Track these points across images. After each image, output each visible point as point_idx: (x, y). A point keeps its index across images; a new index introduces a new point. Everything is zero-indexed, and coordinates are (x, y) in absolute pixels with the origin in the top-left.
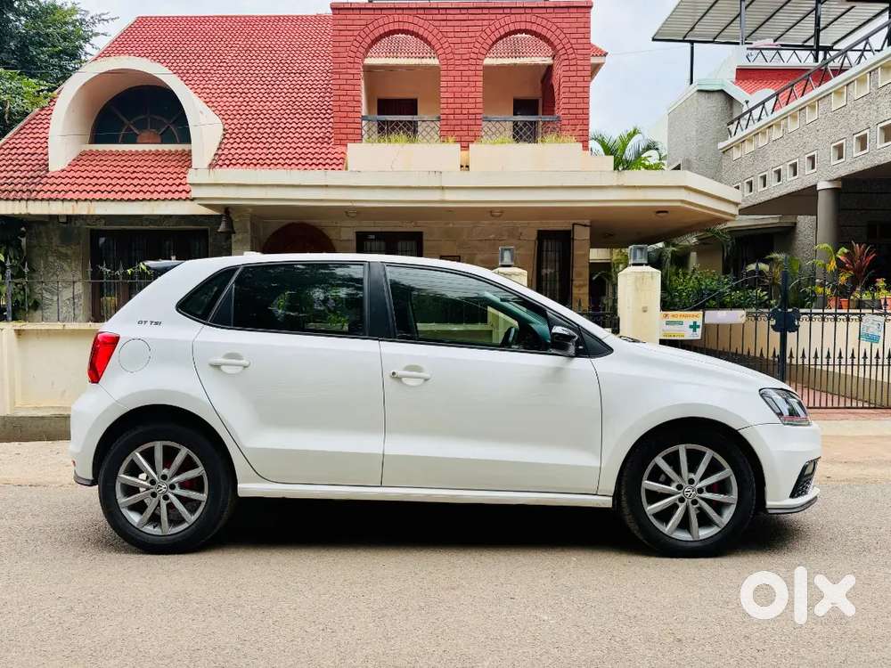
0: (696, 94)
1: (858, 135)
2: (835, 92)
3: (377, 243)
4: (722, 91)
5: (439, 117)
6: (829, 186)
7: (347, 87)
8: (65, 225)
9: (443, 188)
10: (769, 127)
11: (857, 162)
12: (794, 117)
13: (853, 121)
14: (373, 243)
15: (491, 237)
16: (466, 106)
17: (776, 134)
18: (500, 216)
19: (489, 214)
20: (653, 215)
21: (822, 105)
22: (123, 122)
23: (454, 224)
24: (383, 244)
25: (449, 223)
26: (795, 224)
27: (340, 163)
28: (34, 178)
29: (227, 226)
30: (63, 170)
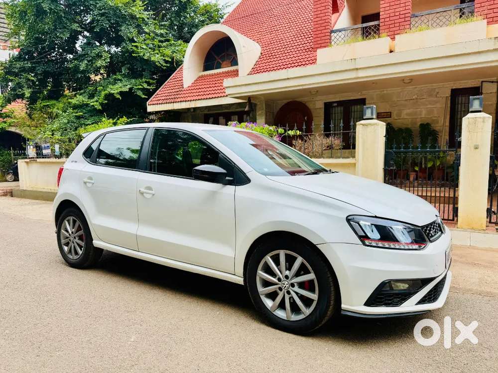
3: (339, 108)
7: (321, 15)
8: (193, 113)
9: (357, 69)
15: (414, 97)
16: (398, 10)
18: (410, 82)
19: (402, 82)
22: (215, 58)
27: (314, 61)
28: (177, 91)
29: (249, 107)
30: (189, 87)
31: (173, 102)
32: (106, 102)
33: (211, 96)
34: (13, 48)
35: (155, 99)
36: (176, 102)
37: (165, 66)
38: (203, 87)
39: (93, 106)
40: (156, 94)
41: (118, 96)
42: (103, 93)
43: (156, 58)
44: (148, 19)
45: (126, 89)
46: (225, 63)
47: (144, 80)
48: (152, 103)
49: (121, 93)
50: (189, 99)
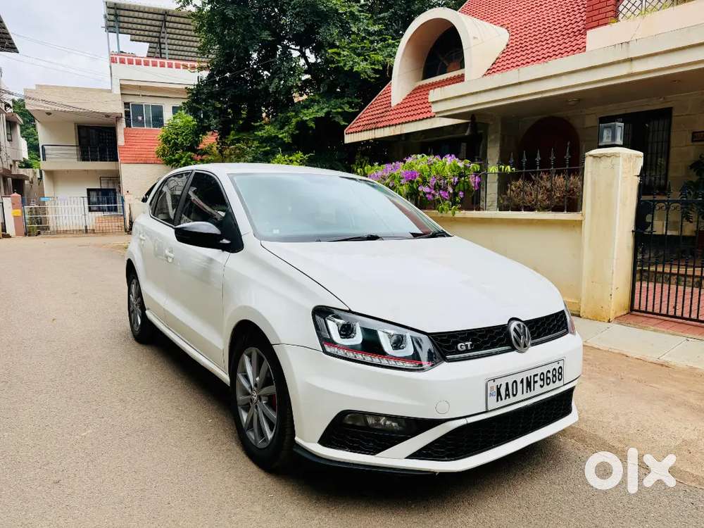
9: (631, 60)
22: (439, 60)
28: (383, 113)
29: (471, 130)
30: (398, 104)
31: (375, 129)
32: (297, 132)
33: (421, 116)
34: (201, 69)
35: (355, 125)
36: (378, 128)
37: (373, 78)
38: (415, 103)
39: (282, 139)
40: (357, 118)
41: (312, 124)
42: (294, 121)
43: (362, 66)
44: (359, 11)
45: (321, 114)
46: (452, 64)
47: (346, 100)
48: (351, 130)
49: (316, 120)
50: (394, 122)
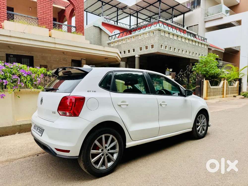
0: (93, 26)
1: (146, 46)
2: (140, 35)
3: (14, 58)
4: (99, 27)
5: (38, 18)
6: (138, 56)
9: (55, 43)
10: (122, 40)
11: (145, 52)
12: (129, 39)
13: (144, 42)
14: (12, 58)
17: (124, 42)
18: (66, 54)
19: (62, 53)
20: (105, 59)
21: (136, 37)
23: (45, 55)
24: (15, 59)
25: (43, 54)
26: (120, 63)
